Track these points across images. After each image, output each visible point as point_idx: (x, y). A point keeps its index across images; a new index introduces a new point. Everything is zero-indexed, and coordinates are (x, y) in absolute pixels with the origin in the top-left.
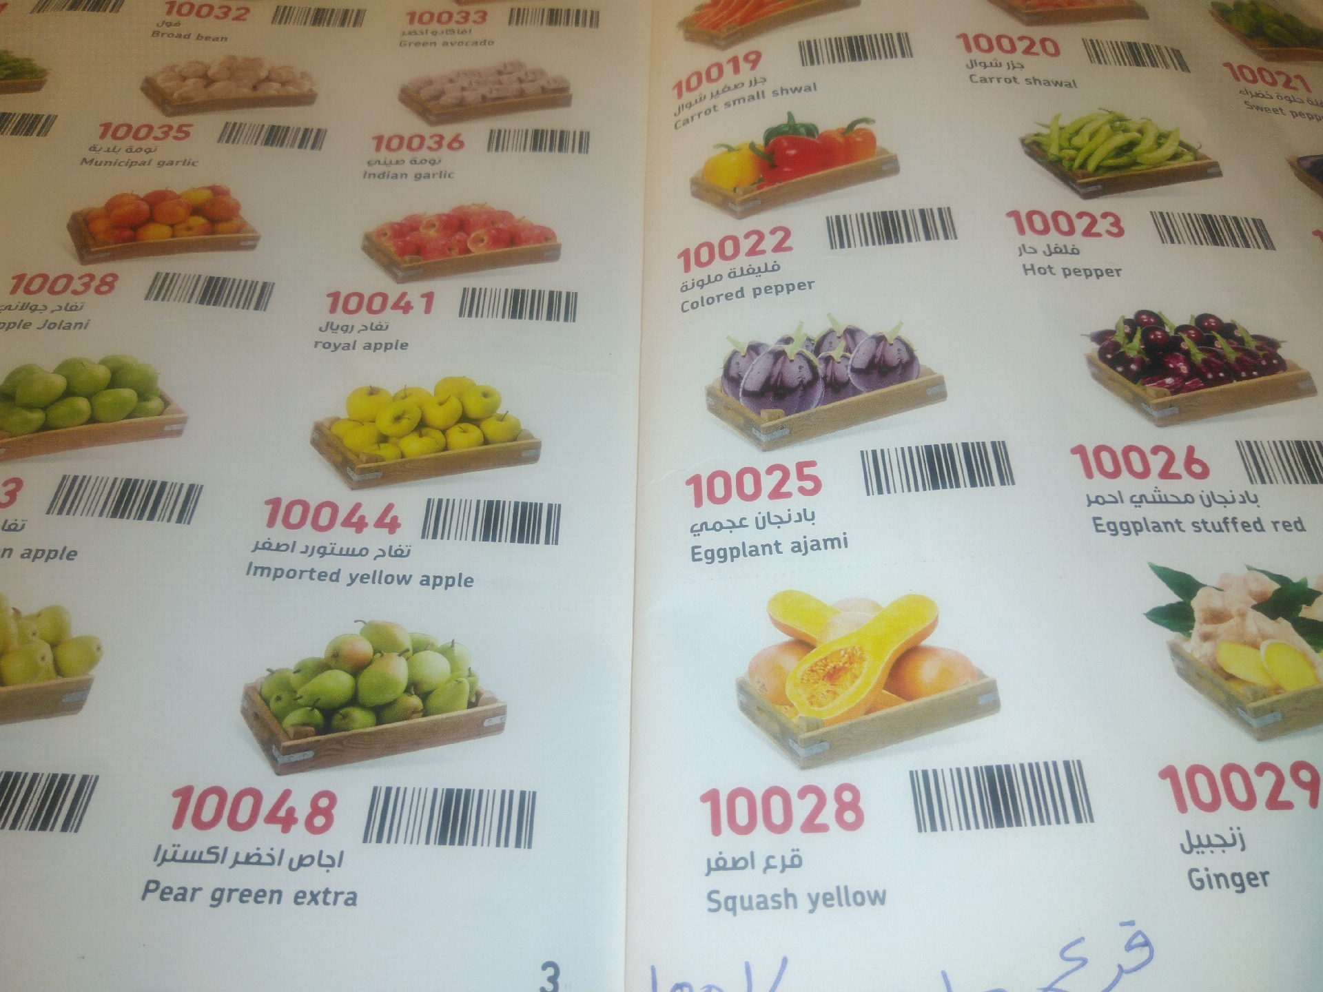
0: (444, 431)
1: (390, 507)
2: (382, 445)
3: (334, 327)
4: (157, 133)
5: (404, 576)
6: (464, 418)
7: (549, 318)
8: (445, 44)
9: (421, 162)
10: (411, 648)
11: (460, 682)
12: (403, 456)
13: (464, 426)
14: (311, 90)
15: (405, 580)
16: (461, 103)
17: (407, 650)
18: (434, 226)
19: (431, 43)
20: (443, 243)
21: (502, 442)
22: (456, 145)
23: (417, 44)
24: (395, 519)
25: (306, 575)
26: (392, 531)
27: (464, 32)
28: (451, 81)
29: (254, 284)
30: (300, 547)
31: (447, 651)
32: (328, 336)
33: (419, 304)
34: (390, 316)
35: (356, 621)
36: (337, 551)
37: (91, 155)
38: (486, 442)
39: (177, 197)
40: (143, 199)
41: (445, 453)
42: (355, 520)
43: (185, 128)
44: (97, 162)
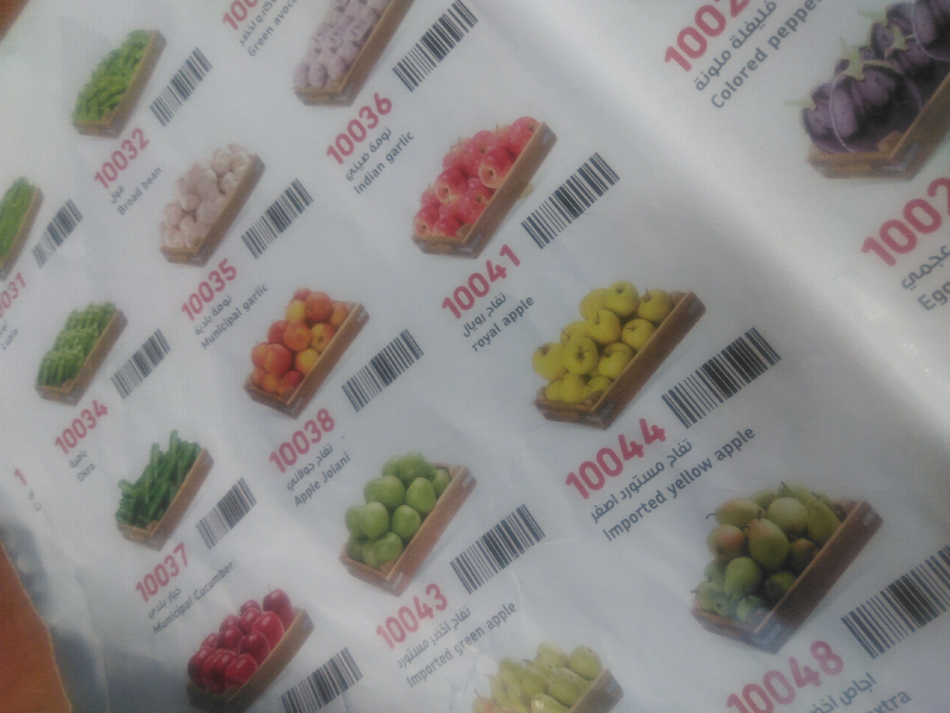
0: (619, 340)
1: (643, 423)
2: (591, 382)
4: (213, 284)
5: (704, 463)
6: (623, 320)
7: (600, 193)
8: (277, 21)
9: (379, 145)
10: (762, 509)
11: (817, 508)
12: (612, 380)
13: (629, 325)
14: (251, 157)
15: (706, 465)
17: (760, 512)
19: (268, 31)
20: (467, 199)
21: (666, 316)
22: (384, 106)
23: (261, 43)
24: (655, 428)
25: (643, 511)
26: (662, 438)
29: (398, 342)
30: (619, 497)
31: (785, 492)
32: (476, 335)
33: (506, 262)
34: (497, 287)
35: (707, 517)
36: (643, 480)
37: (202, 338)
38: (655, 324)
39: (287, 323)
40: (270, 343)
41: (637, 356)
42: (630, 449)
43: (226, 266)
44: (210, 338)
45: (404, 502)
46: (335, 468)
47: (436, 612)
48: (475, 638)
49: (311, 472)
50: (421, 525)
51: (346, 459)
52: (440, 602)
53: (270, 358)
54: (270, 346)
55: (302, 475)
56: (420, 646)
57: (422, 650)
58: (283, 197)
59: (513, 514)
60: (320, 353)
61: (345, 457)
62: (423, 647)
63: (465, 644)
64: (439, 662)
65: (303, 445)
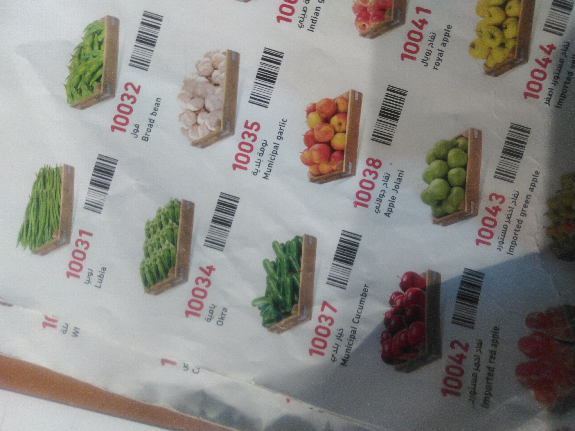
0: (507, 17)
1: (542, 47)
2: (506, 46)
3: (426, 59)
4: (248, 140)
6: (503, 7)
12: (515, 38)
13: (507, 7)
14: (224, 53)
24: (548, 46)
25: (567, 85)
26: (554, 48)
29: (387, 95)
30: (552, 86)
33: (423, 15)
34: (427, 31)
36: (558, 72)
37: (261, 174)
39: (312, 130)
40: (309, 148)
41: (520, 19)
42: (544, 63)
43: (249, 125)
44: (267, 171)
45: (450, 168)
46: (398, 182)
47: (501, 206)
48: (528, 202)
49: (385, 194)
50: (466, 173)
51: (401, 173)
52: (500, 199)
53: (315, 156)
55: (380, 200)
56: (503, 230)
57: (506, 231)
58: (261, 63)
59: (509, 131)
60: (345, 132)
61: (399, 172)
62: (505, 229)
63: (525, 209)
64: (518, 229)
65: (369, 185)
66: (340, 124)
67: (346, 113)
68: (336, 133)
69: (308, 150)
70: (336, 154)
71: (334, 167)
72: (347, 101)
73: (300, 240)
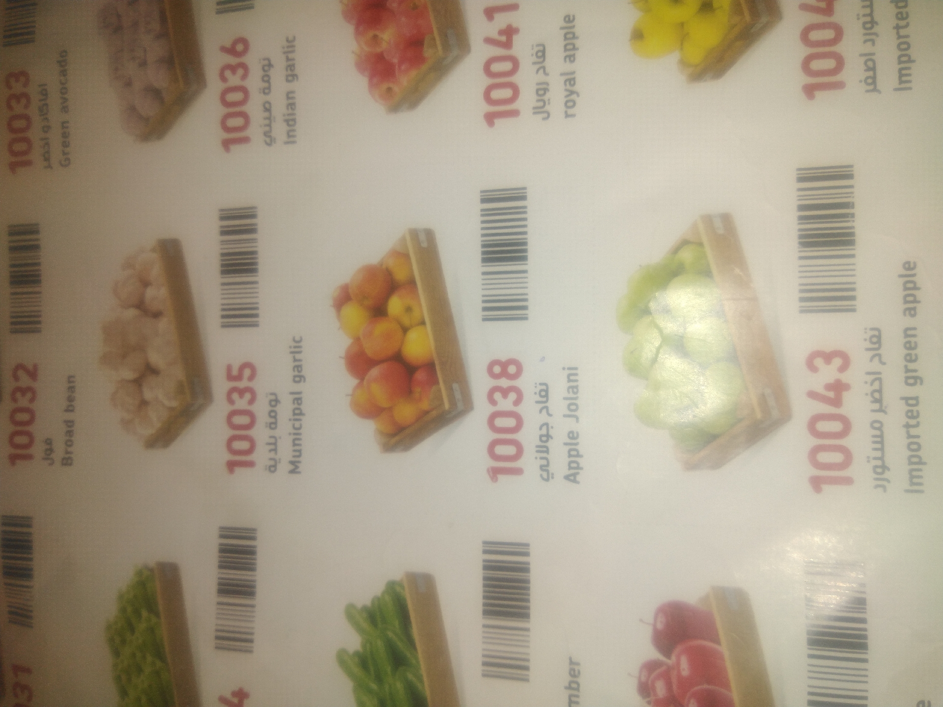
2: (716, 5)
3: (541, 104)
4: (241, 403)
8: (65, 109)
9: (268, 82)
14: (153, 250)
16: (169, 62)
18: (375, 37)
19: (63, 127)
20: (403, 19)
22: (240, 47)
23: (65, 145)
27: (44, 93)
28: (129, 84)
29: (485, 212)
30: (868, 48)
32: (556, 106)
33: (502, 20)
34: (522, 48)
37: (284, 467)
39: (357, 340)
40: (362, 379)
42: (822, 5)
43: (235, 372)
44: (294, 456)
46: (572, 395)
47: (845, 377)
48: (913, 345)
49: (551, 432)
51: (572, 372)
52: (837, 362)
53: (379, 393)
54: (365, 382)
55: (544, 449)
56: (874, 436)
57: (881, 436)
58: (223, 242)
59: (800, 190)
60: (423, 323)
61: (567, 372)
62: (878, 433)
63: (911, 366)
64: (913, 422)
65: (510, 422)
66: (409, 309)
67: (412, 283)
68: (405, 330)
69: (360, 385)
70: (420, 376)
71: (425, 405)
72: (406, 256)
73: (398, 589)
